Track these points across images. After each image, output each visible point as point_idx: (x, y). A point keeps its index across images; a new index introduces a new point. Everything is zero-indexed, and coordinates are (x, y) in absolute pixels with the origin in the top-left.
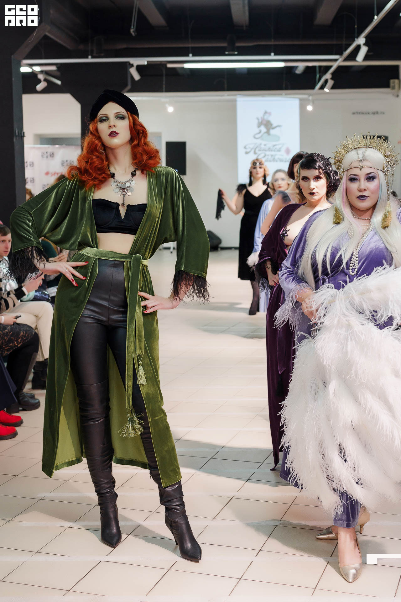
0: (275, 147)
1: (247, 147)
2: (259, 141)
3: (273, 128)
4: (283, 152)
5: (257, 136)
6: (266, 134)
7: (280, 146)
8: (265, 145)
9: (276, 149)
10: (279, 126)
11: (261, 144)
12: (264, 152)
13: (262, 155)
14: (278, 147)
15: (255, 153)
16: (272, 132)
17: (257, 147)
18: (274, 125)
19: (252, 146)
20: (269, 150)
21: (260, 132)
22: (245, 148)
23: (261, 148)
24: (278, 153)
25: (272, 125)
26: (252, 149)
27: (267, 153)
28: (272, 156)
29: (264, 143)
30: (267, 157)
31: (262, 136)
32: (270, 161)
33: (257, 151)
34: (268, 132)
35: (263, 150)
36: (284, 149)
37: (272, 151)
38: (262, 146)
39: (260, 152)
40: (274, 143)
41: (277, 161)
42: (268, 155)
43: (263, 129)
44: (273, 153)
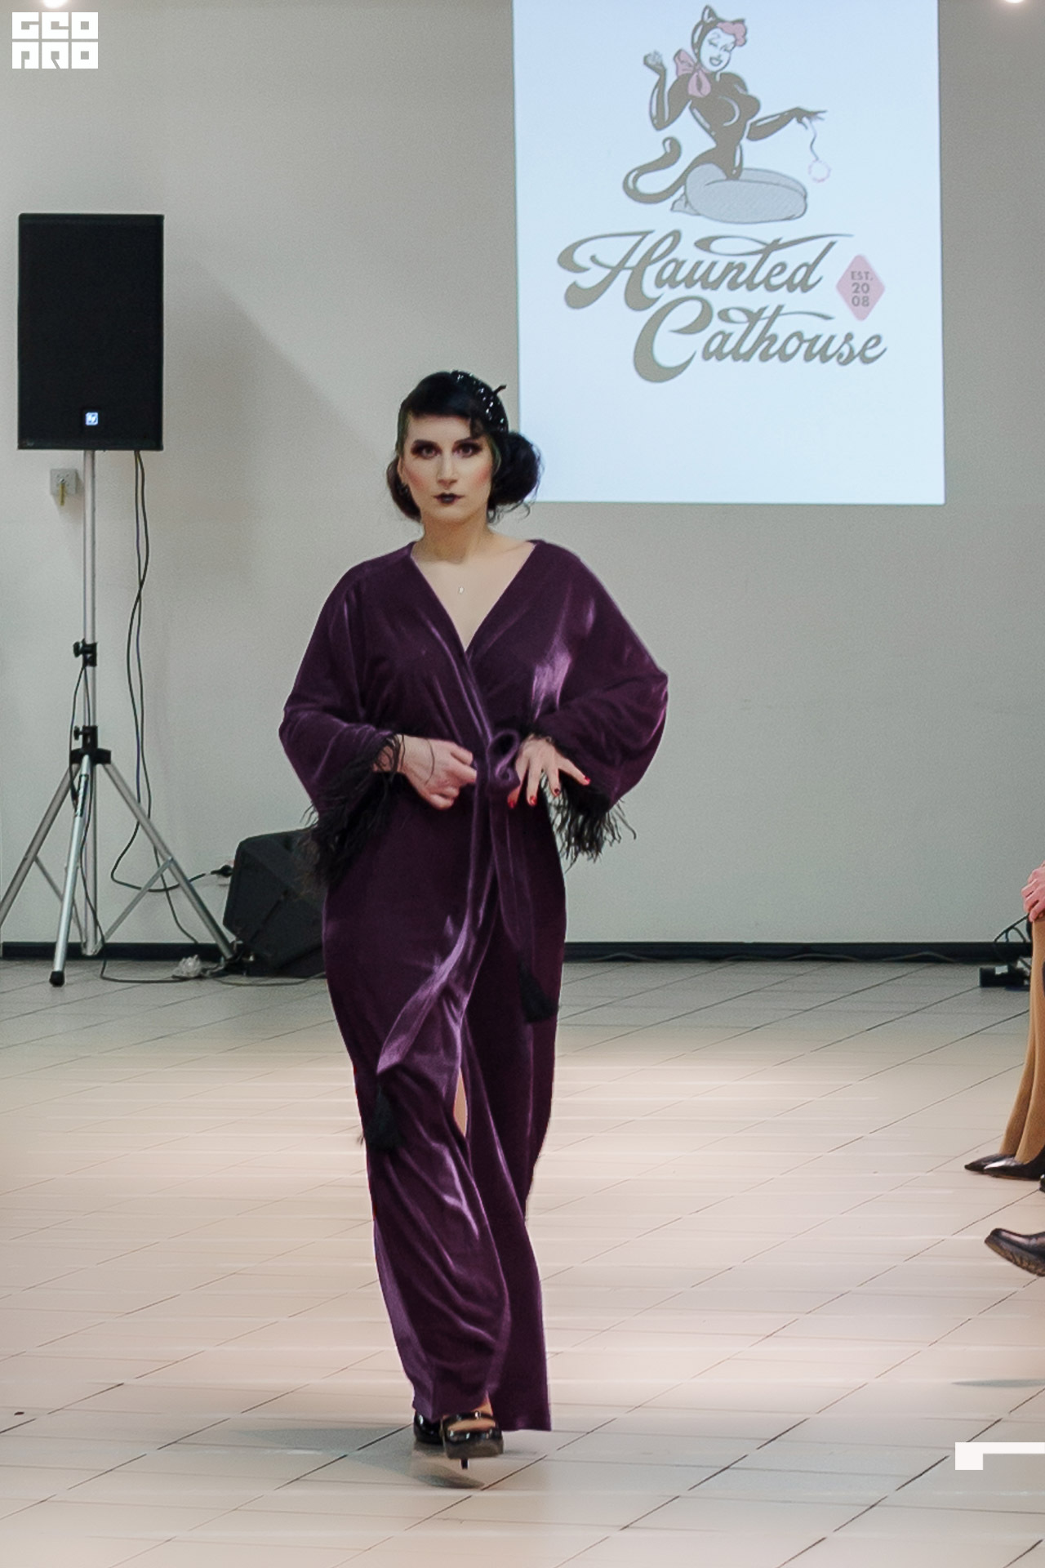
0: (775, 257)
1: (581, 257)
2: (660, 219)
3: (763, 131)
4: (827, 295)
5: (651, 183)
6: (712, 171)
7: (809, 252)
8: (704, 244)
9: (783, 266)
10: (799, 114)
11: (676, 236)
12: (697, 290)
13: (688, 313)
14: (794, 257)
15: (635, 298)
16: (754, 154)
17: (647, 260)
18: (768, 109)
19: (613, 252)
20: (734, 276)
21: (674, 150)
22: (566, 260)
23: (679, 264)
24: (794, 300)
25: (753, 105)
26: (615, 271)
27: (720, 298)
28: (753, 317)
29: (694, 227)
30: (716, 325)
31: (682, 181)
32: (736, 354)
33: (649, 288)
34: (724, 158)
35: (689, 282)
36: (832, 270)
37: (751, 285)
38: (687, 252)
39: (668, 295)
40: (769, 232)
41: (785, 357)
42: (724, 315)
43: (691, 134)
44: (757, 299)
